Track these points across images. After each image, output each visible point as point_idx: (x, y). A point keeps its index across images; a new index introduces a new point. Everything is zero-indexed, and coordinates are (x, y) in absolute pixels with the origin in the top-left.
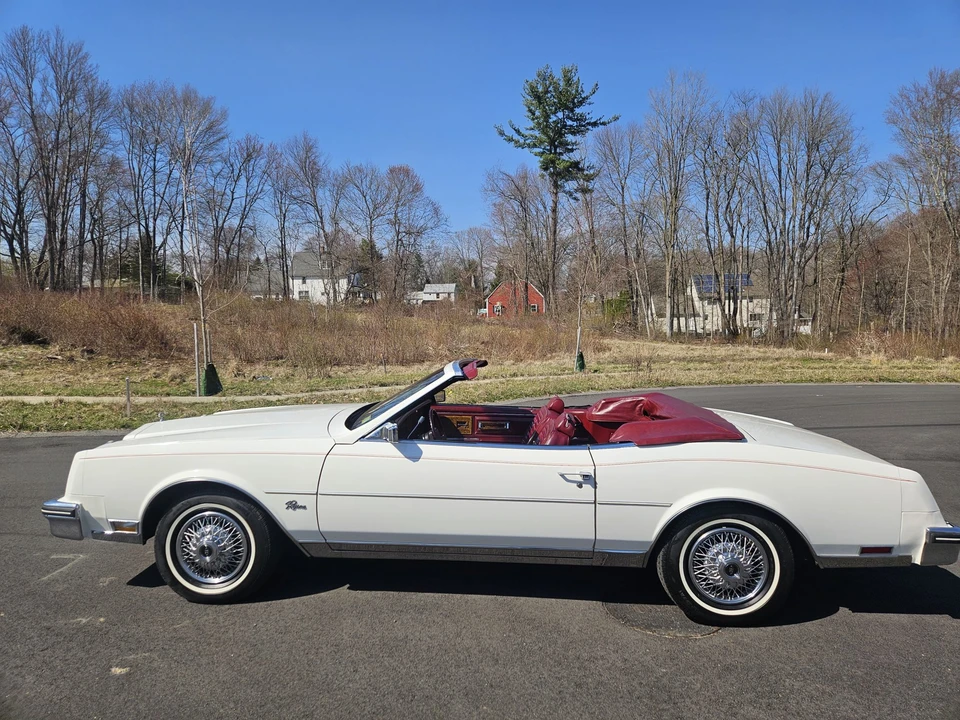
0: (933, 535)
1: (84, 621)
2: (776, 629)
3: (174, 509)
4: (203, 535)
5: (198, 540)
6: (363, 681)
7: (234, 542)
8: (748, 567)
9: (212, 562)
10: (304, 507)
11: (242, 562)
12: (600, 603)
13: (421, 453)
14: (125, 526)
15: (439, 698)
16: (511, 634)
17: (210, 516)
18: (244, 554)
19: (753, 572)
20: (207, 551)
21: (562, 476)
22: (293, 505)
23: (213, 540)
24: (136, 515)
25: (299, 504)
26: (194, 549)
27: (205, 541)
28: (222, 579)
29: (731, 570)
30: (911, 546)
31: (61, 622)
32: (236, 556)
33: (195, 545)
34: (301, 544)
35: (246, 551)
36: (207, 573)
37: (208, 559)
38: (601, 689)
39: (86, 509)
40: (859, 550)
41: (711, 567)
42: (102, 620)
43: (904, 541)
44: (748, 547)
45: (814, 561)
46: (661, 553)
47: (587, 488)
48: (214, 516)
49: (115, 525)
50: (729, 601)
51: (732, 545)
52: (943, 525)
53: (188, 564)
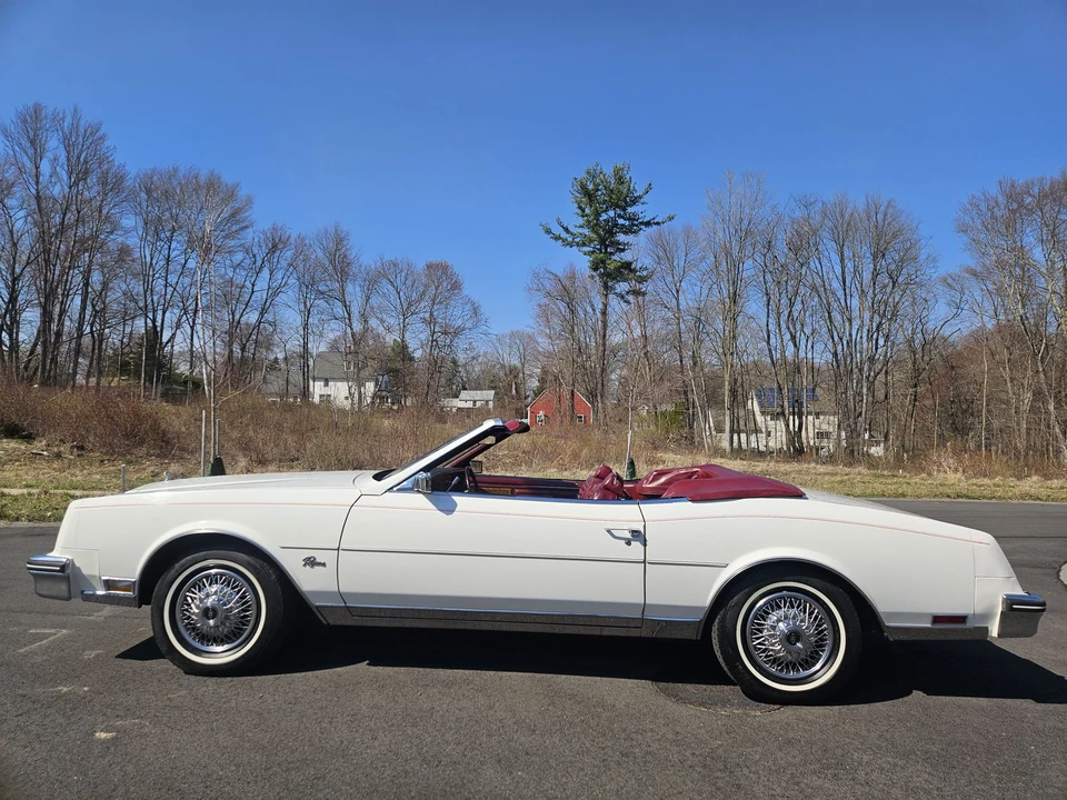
0: (1010, 602)
1: (65, 689)
2: (844, 708)
3: (177, 566)
4: (208, 596)
5: (201, 600)
6: (383, 748)
7: (243, 604)
8: (811, 635)
9: (216, 626)
10: (324, 565)
11: (249, 628)
12: (649, 682)
13: (456, 505)
14: (120, 585)
15: (469, 764)
16: (550, 708)
17: (216, 574)
18: (252, 620)
19: (816, 642)
20: (211, 614)
21: (609, 531)
22: (311, 562)
23: (219, 600)
24: (133, 573)
25: (318, 560)
26: (197, 611)
27: (210, 602)
28: (226, 647)
29: (793, 638)
30: (987, 616)
31: (39, 690)
32: (243, 620)
33: (197, 607)
34: (317, 607)
35: (254, 616)
36: (209, 641)
37: (211, 622)
38: (649, 758)
39: (77, 565)
40: (930, 619)
41: (770, 636)
42: (86, 689)
43: (979, 609)
44: (811, 614)
45: (882, 632)
46: (717, 621)
47: (636, 545)
48: (222, 575)
49: (109, 584)
50: (792, 674)
51: (792, 612)
52: (1019, 591)
53: (188, 629)
